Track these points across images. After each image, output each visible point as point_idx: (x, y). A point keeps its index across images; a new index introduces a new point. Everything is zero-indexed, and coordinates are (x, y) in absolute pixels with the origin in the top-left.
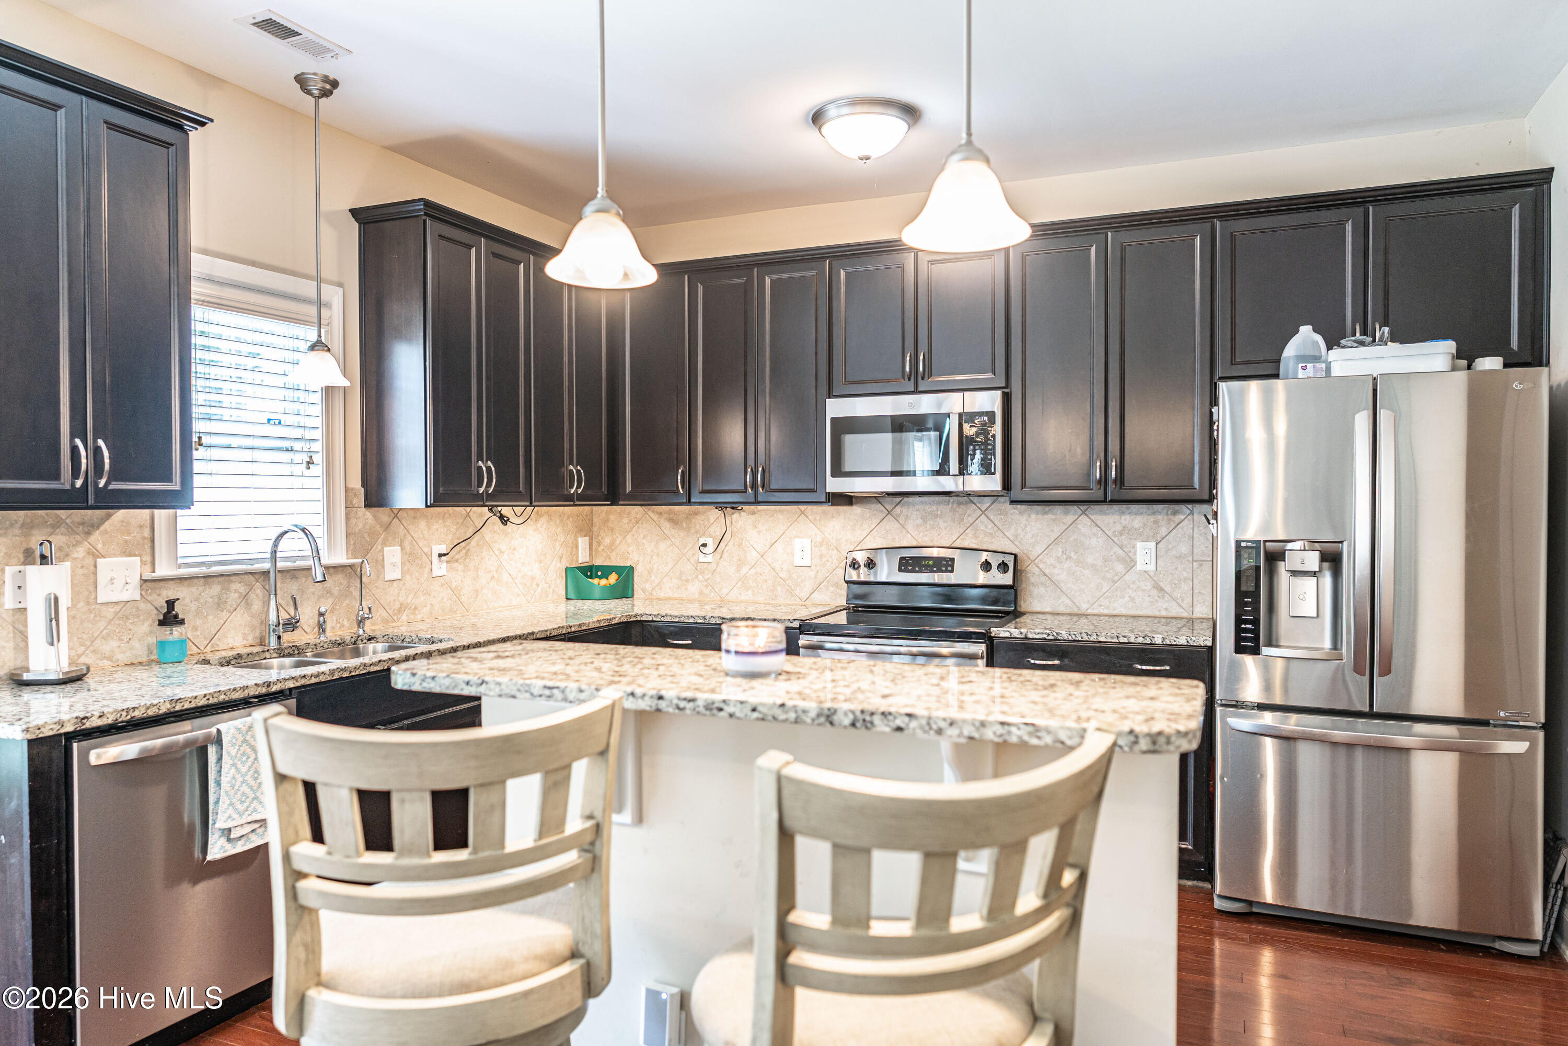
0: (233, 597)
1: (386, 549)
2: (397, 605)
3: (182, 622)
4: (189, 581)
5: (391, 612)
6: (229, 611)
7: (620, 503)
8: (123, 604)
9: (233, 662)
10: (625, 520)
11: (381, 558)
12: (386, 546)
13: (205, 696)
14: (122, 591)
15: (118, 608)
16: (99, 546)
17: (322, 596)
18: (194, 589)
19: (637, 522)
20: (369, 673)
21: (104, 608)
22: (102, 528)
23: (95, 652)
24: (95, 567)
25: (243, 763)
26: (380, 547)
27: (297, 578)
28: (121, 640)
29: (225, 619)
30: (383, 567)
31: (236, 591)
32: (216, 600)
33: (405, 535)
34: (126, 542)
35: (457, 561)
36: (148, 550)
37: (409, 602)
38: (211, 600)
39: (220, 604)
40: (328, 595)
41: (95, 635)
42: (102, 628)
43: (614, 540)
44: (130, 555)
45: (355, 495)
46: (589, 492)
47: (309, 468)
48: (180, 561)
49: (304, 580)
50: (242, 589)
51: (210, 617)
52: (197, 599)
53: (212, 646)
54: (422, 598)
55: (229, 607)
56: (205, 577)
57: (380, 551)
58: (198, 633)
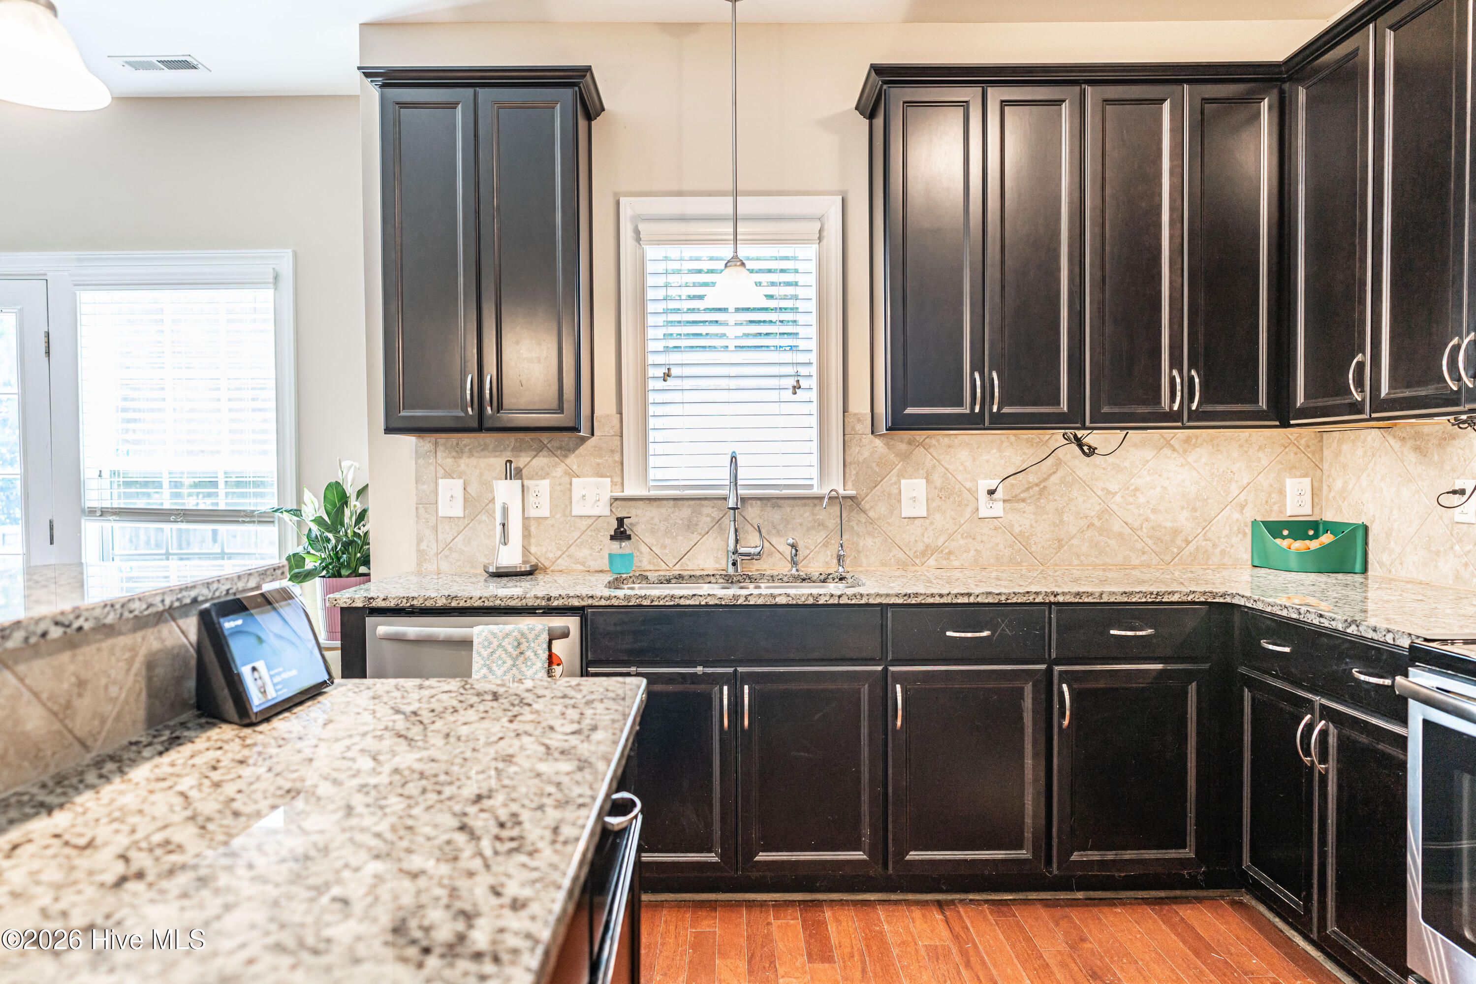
0: (705, 521)
1: (903, 481)
2: (920, 547)
3: (629, 538)
4: (658, 503)
5: (911, 554)
6: (700, 534)
7: (1292, 422)
8: (594, 519)
9: (673, 581)
10: (1360, 452)
11: (896, 491)
12: (904, 478)
13: (480, 598)
14: (593, 507)
15: (590, 521)
16: (575, 467)
17: (813, 528)
18: (663, 510)
19: (1374, 455)
20: (678, 606)
21: (578, 520)
22: (577, 452)
23: (570, 556)
24: (571, 484)
25: (499, 667)
26: (894, 479)
27: (780, 507)
28: (592, 549)
29: (696, 541)
30: (900, 501)
31: (708, 515)
32: (686, 522)
33: (934, 466)
34: (598, 464)
35: (1023, 500)
36: (619, 472)
37: (940, 544)
38: (680, 522)
39: (690, 526)
40: (821, 527)
41: (571, 543)
42: (576, 537)
43: (1346, 483)
44: (602, 476)
45: (859, 420)
46: (1209, 408)
47: (795, 393)
48: (652, 483)
49: (788, 509)
50: (716, 514)
51: (680, 538)
52: (666, 520)
53: (682, 565)
54: (962, 542)
55: (700, 531)
56: (675, 499)
57: (895, 483)
58: (667, 551)
